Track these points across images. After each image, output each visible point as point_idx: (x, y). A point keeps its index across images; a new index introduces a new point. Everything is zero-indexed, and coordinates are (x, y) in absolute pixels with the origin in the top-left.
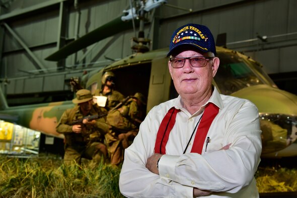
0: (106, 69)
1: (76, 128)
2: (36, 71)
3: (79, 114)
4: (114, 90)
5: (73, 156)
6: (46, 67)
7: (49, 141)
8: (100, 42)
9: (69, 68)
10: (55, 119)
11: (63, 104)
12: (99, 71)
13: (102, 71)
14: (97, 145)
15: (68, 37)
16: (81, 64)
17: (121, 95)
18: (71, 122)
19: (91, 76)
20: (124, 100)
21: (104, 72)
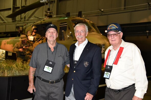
0: (34, 25)
1: (21, 50)
2: (2, 22)
3: (22, 45)
4: (37, 34)
5: (20, 60)
6: (7, 20)
7: (10, 54)
8: (30, 11)
9: (17, 21)
10: (12, 45)
11: (16, 38)
12: (30, 25)
13: (32, 25)
14: (29, 56)
15: (16, 6)
16: (23, 19)
17: (40, 36)
18: (19, 47)
19: (27, 27)
20: (41, 38)
21: (33, 26)
